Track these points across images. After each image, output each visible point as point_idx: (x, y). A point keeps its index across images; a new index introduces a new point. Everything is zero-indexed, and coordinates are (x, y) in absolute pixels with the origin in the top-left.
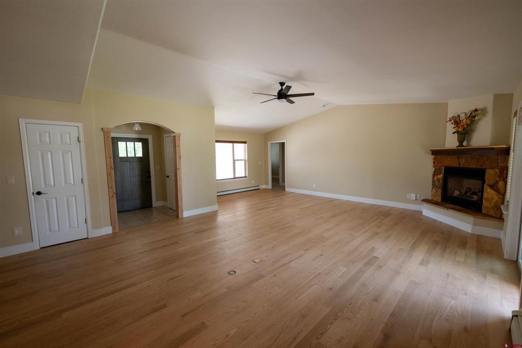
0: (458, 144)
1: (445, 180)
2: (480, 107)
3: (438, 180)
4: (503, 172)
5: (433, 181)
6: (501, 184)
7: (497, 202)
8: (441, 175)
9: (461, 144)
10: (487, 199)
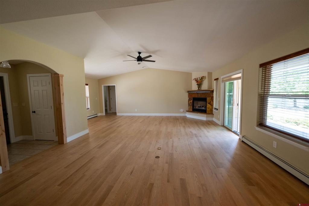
0: (198, 89)
1: (193, 102)
2: (204, 76)
3: (191, 102)
4: (212, 98)
5: (189, 103)
6: (212, 102)
7: (211, 108)
8: (192, 101)
9: (199, 89)
10: (208, 108)
